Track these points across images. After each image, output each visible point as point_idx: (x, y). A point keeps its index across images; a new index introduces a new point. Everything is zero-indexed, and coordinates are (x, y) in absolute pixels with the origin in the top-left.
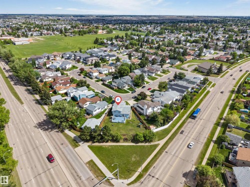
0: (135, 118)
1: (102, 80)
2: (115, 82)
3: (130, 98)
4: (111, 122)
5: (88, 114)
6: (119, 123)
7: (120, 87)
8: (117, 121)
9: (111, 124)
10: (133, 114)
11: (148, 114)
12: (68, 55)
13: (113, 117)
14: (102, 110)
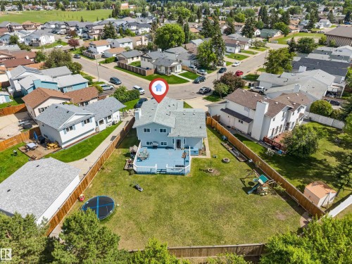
0: (223, 151)
1: (116, 60)
2: (150, 59)
3: (192, 94)
4: (131, 172)
5: (44, 141)
6: (163, 173)
7: (163, 70)
8: (155, 168)
9: (130, 179)
10: (214, 138)
11: (269, 135)
12: (53, 26)
13: (138, 149)
14: (102, 127)
